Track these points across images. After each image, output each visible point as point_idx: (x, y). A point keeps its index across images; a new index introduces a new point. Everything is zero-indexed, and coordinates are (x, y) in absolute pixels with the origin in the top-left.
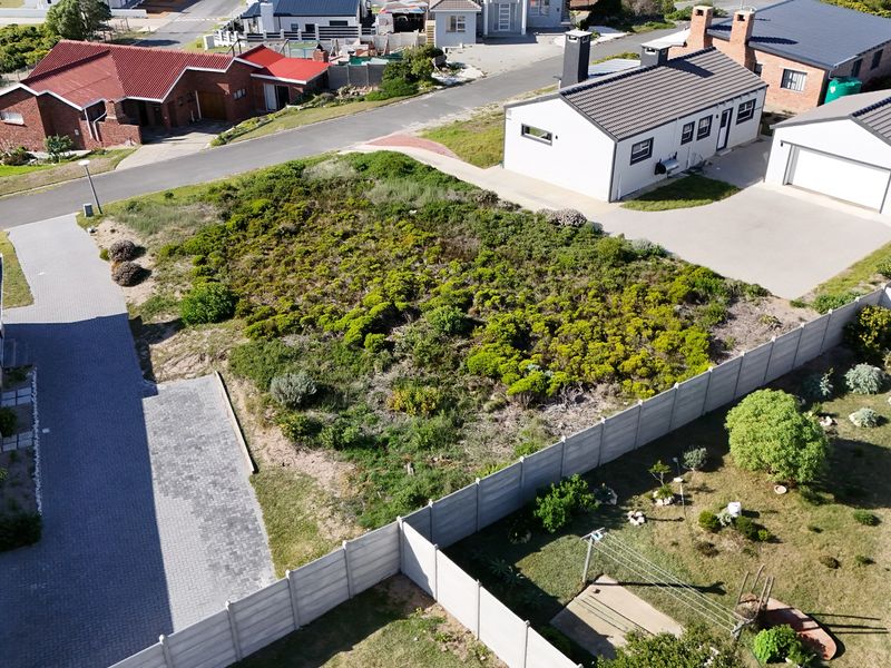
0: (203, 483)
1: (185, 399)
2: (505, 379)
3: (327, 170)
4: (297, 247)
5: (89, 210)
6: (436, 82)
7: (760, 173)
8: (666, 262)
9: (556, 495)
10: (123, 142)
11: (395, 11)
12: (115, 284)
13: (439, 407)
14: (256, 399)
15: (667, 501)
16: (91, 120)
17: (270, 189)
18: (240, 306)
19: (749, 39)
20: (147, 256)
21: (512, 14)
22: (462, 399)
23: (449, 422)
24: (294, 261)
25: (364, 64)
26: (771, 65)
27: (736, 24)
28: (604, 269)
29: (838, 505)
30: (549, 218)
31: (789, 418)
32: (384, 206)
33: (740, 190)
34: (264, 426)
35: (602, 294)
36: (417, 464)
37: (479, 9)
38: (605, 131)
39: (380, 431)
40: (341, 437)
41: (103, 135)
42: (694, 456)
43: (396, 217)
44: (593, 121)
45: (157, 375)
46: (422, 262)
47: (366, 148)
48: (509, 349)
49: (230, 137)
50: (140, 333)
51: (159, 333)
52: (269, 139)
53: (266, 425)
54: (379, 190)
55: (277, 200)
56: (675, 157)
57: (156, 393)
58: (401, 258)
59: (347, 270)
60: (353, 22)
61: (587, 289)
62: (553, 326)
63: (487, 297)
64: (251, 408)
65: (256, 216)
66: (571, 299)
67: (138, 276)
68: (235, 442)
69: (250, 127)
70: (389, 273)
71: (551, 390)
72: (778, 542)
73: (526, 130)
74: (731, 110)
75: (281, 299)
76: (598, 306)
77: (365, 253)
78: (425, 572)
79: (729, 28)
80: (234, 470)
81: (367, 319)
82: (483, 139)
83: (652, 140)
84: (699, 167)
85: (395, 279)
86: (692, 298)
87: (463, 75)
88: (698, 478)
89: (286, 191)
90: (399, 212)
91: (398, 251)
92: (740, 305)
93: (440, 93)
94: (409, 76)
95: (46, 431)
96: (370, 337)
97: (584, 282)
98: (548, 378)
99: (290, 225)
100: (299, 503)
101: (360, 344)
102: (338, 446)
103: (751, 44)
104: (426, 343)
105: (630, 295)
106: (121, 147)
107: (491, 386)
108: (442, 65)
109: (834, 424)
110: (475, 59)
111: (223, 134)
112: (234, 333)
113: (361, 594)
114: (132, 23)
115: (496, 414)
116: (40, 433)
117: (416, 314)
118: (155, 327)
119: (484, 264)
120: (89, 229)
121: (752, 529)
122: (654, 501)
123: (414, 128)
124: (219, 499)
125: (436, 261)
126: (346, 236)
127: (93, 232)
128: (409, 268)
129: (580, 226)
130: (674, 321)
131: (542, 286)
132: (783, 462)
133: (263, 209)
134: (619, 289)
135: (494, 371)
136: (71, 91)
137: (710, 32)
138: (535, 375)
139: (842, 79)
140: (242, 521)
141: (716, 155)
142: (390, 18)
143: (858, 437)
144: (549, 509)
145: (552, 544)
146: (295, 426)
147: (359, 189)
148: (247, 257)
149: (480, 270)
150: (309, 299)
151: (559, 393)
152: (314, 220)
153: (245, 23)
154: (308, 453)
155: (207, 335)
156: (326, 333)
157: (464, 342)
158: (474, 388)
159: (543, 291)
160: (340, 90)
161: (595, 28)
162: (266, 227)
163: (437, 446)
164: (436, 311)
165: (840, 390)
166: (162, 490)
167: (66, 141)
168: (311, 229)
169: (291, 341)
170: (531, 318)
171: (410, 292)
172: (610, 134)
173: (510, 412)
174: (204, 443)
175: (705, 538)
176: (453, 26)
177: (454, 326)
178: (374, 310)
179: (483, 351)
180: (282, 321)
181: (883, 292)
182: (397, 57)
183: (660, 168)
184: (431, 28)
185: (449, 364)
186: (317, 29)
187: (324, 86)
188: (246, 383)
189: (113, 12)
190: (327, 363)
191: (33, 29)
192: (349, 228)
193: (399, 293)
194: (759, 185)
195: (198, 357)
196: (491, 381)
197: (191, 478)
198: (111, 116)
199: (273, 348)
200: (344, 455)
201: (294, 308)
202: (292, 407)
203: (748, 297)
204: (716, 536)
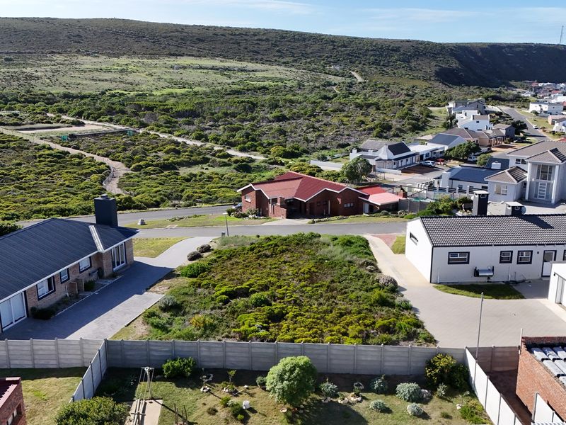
10: (280, 216)
15: (227, 390)
16: (272, 204)
18: (202, 274)
20: (210, 253)
21: (548, 190)
25: (419, 201)
30: (376, 278)
37: (517, 183)
38: (430, 240)
41: (275, 212)
44: (427, 234)
45: (151, 289)
49: (318, 221)
50: (168, 275)
51: (172, 277)
57: (142, 294)
67: (196, 258)
72: (246, 424)
73: (411, 235)
74: (555, 251)
81: (229, 289)
83: (468, 253)
84: (519, 282)
86: (386, 330)
88: (257, 390)
94: (437, 210)
96: (221, 296)
98: (257, 332)
118: (175, 274)
121: (237, 412)
122: (223, 388)
125: (299, 280)
141: (541, 279)
169: (200, 290)
173: (230, 340)
181: (465, 351)
183: (477, 273)
194: (542, 301)
198: (279, 203)
200: (152, 329)
204: (223, 409)
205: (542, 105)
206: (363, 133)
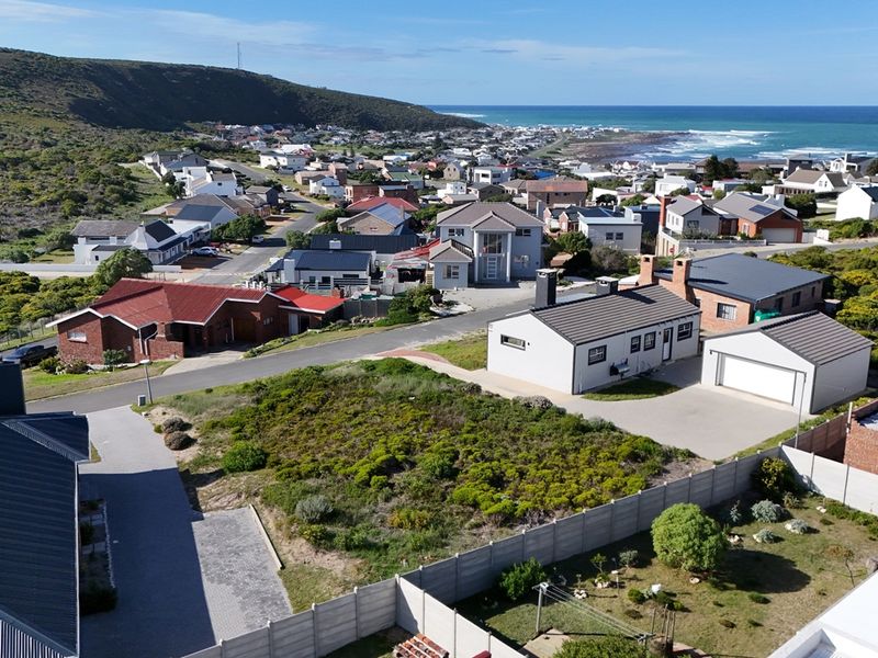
0: (240, 575)
1: (225, 523)
2: (483, 506)
3: (343, 371)
4: (316, 421)
5: (143, 401)
6: (434, 314)
7: (696, 377)
8: (616, 434)
9: (517, 572)
10: (168, 356)
11: (401, 267)
12: (167, 448)
13: (429, 524)
14: (284, 520)
15: (605, 585)
16: (143, 338)
17: (295, 383)
18: (270, 460)
19: (688, 280)
20: (194, 429)
21: (499, 265)
22: (448, 520)
23: (437, 533)
24: (314, 431)
25: (374, 299)
26: (708, 301)
27: (676, 268)
28: (565, 436)
29: (739, 591)
30: (522, 403)
31: (694, 518)
32: (388, 394)
33: (680, 389)
34: (290, 538)
35: (563, 452)
36: (410, 561)
37: (470, 260)
38: (566, 338)
39: (381, 540)
40: (352, 540)
41: (152, 350)
42: (626, 555)
43: (398, 401)
44: (557, 330)
45: (203, 507)
46: (418, 430)
47: (373, 358)
48: (486, 486)
49: (260, 352)
50: (189, 480)
51: (205, 479)
52: (294, 353)
53: (291, 537)
54: (384, 384)
55: (300, 391)
56: (626, 363)
57: (203, 519)
58: (401, 429)
59: (357, 436)
60: (364, 275)
61: (550, 450)
62: (522, 474)
63: (470, 453)
64: (279, 527)
65: (283, 401)
66: (538, 455)
67: (186, 443)
68: (266, 551)
69: (277, 344)
70: (391, 437)
71: (518, 513)
72: (690, 611)
73: (505, 339)
74: (672, 329)
75: (303, 456)
76: (558, 460)
77: (372, 425)
78: (415, 618)
79: (671, 272)
80: (265, 568)
81: (372, 465)
82: (472, 351)
83: (605, 347)
84: (649, 373)
85: (396, 440)
86: (634, 457)
87: (455, 310)
88: (631, 572)
89: (308, 385)
90: (401, 398)
91: (399, 423)
92: (673, 464)
93: (437, 321)
94: (411, 308)
95: (115, 542)
96: (375, 478)
97: (550, 445)
98: (516, 505)
99: (311, 407)
100: (317, 587)
101: (367, 483)
102: (348, 548)
103: (689, 283)
104: (421, 483)
105: (585, 453)
106: (167, 360)
107: (472, 513)
108: (438, 301)
109: (740, 540)
110: (466, 299)
111: (254, 350)
112: (267, 478)
113: (367, 637)
114: (169, 276)
115: (474, 531)
116: (111, 543)
117: (413, 465)
118: (202, 475)
119: (468, 432)
120: (143, 413)
121: (668, 601)
122: (596, 585)
123: (416, 345)
124: (254, 585)
125: (430, 430)
126: (356, 414)
127: (147, 415)
128: (407, 435)
129: (547, 408)
130: (618, 471)
131: (515, 447)
132: (691, 551)
133: (289, 396)
134: (577, 450)
135: (474, 500)
136: (128, 316)
137: (656, 274)
138: (506, 502)
139: (765, 311)
140: (273, 599)
141: (663, 364)
142: (396, 271)
143: (758, 548)
144: (512, 580)
145: (514, 609)
146: (316, 532)
147: (368, 383)
148: (276, 428)
149: (465, 436)
150: (326, 455)
151: (525, 515)
152: (331, 404)
153: (270, 275)
154: (324, 553)
155: (243, 479)
156: (340, 477)
157: (451, 483)
158: (458, 514)
159: (516, 451)
160: (353, 319)
161: (569, 278)
162: (292, 408)
163: (427, 550)
164: (428, 460)
165: (747, 518)
166: (208, 579)
167: (122, 354)
168: (328, 410)
169: (312, 482)
170: (504, 466)
171: (408, 449)
172: (570, 340)
173: (486, 529)
174: (241, 551)
175: (633, 607)
176: (449, 275)
177: (443, 470)
178: (379, 460)
179: (466, 489)
180: (305, 467)
181: (781, 448)
182: (400, 295)
183: (614, 370)
184: (430, 276)
185: (438, 497)
186: (332, 281)
187: (340, 316)
188: (275, 510)
189: (154, 267)
190: (340, 496)
191: (82, 280)
192: (359, 408)
193: (399, 449)
194: (697, 386)
195: (236, 495)
196: (471, 509)
197: (232, 572)
198: (161, 335)
199: (298, 486)
200: (354, 554)
201: (313, 461)
202: (311, 522)
203: (680, 459)
204: (641, 607)
205: (279, 158)
206: (42, 209)
